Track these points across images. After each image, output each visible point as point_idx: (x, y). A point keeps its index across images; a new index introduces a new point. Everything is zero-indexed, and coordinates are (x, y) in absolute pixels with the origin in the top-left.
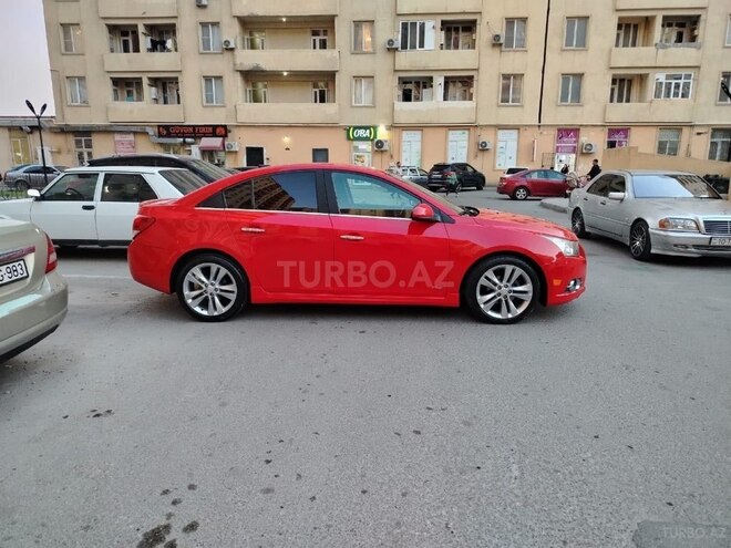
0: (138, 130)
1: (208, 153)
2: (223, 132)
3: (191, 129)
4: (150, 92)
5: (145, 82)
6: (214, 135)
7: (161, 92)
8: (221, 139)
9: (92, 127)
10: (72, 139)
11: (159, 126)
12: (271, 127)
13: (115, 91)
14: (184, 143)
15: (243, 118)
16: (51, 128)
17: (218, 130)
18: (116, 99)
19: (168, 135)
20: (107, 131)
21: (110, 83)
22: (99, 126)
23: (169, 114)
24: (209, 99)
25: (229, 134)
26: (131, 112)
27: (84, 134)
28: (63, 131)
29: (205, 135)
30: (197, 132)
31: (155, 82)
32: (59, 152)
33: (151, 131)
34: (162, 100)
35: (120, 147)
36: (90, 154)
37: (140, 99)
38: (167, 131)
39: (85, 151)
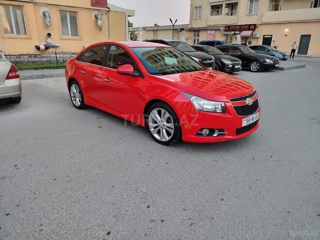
0: (217, 29)
1: (245, 38)
2: (254, 28)
3: (239, 27)
4: (225, 10)
5: (224, 5)
6: (249, 29)
7: (230, 10)
8: (251, 31)
9: (200, 28)
10: (193, 33)
11: (226, 26)
12: (279, 24)
13: (212, 11)
14: (235, 34)
15: (265, 20)
16: (187, 29)
17: (251, 27)
18: (212, 15)
19: (229, 30)
20: (205, 29)
21: (210, 8)
22: (202, 28)
23: (231, 20)
24: (250, 11)
25: (256, 29)
26: (216, 20)
27: (197, 31)
28: (191, 30)
29: (245, 30)
30: (241, 28)
31: (228, 5)
32: (188, 39)
33: (222, 29)
34: (230, 14)
35: (209, 37)
36: (198, 40)
37: (221, 14)
38: (228, 28)
39: (197, 38)
